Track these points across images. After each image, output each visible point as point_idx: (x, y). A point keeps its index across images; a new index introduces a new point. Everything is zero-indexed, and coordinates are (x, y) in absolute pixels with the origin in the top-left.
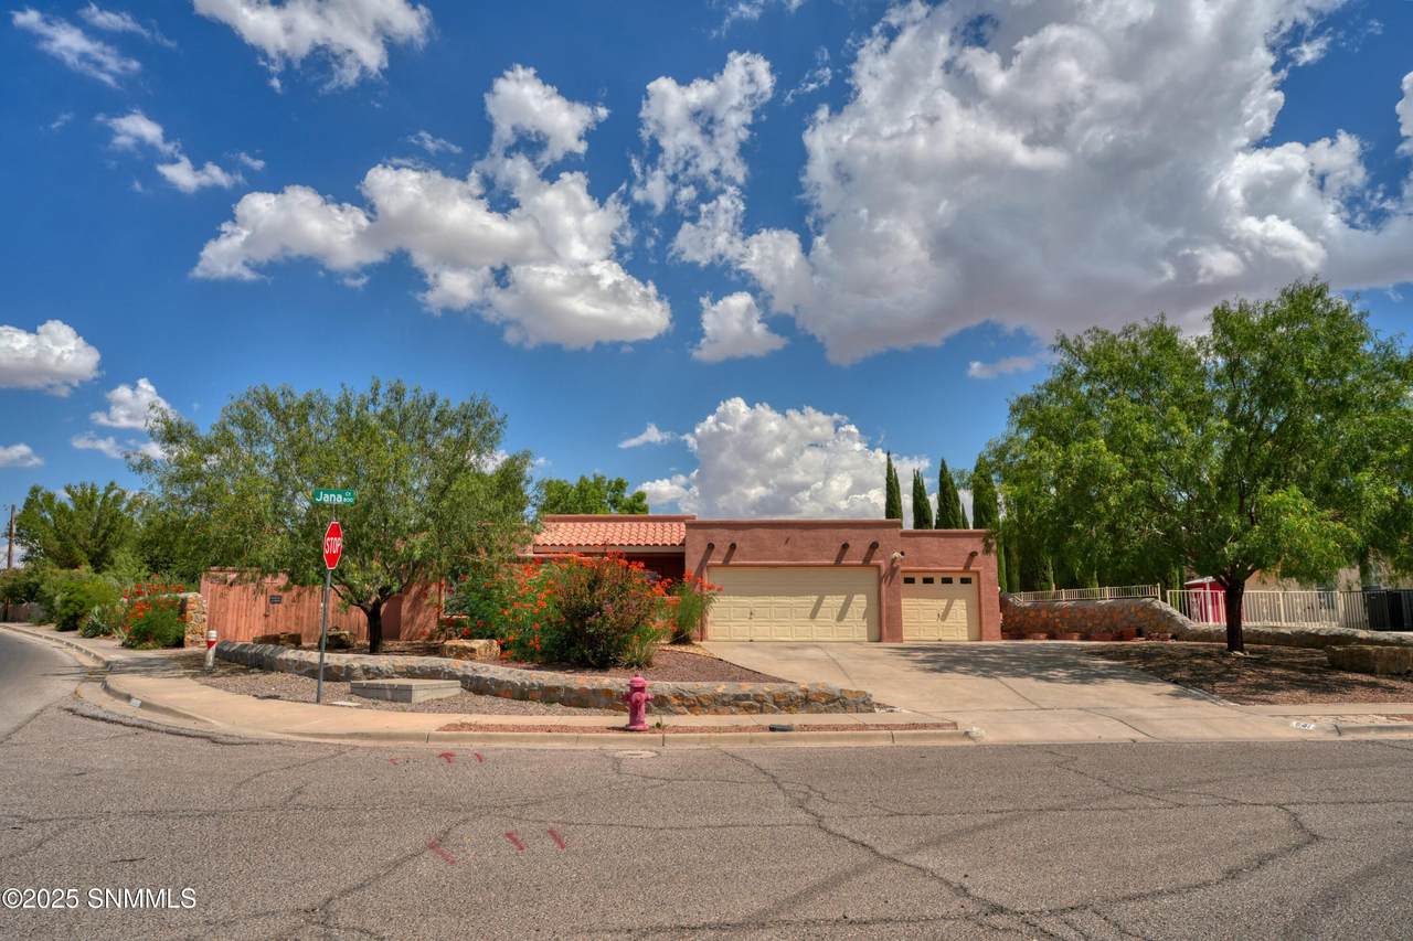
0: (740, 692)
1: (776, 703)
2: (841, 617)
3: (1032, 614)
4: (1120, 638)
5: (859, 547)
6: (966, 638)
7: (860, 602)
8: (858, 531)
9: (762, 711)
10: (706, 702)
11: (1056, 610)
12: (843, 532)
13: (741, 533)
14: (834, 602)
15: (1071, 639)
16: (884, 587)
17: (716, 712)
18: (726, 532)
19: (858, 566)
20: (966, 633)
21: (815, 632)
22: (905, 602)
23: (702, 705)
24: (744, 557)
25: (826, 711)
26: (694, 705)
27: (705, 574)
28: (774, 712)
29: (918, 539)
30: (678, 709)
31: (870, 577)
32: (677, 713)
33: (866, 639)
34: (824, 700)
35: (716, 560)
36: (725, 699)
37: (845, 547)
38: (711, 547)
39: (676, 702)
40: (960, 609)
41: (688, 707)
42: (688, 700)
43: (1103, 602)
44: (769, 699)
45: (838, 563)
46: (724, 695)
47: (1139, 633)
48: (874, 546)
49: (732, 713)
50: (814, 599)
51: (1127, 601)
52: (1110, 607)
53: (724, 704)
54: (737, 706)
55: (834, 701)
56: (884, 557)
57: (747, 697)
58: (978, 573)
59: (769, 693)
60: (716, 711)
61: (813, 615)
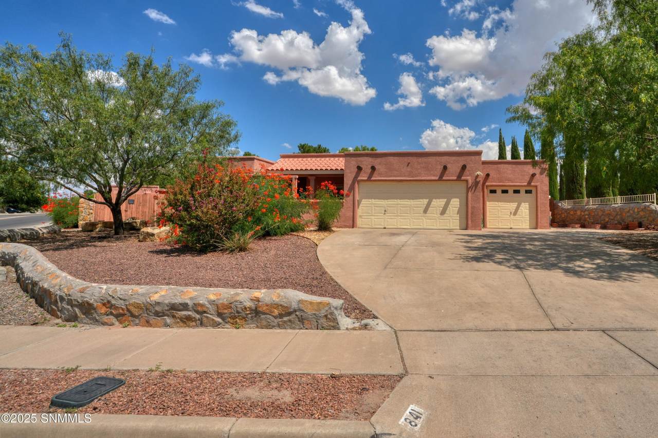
0: (178, 300)
1: (220, 315)
2: (443, 212)
3: (572, 213)
4: (627, 228)
5: (454, 168)
6: (528, 227)
7: (455, 203)
8: (454, 158)
9: (202, 324)
10: (136, 312)
11: (586, 210)
12: (444, 159)
13: (379, 160)
14: (439, 203)
15: (595, 228)
16: (470, 194)
17: (148, 324)
18: (370, 159)
19: (452, 180)
20: (528, 224)
21: (426, 222)
22: (489, 205)
23: (133, 315)
24: (380, 175)
25: (279, 326)
26: (123, 315)
27: (356, 185)
28: (216, 325)
29: (499, 165)
30: (105, 319)
31: (461, 187)
32: (104, 324)
33: (458, 228)
34: (276, 312)
35: (363, 177)
36: (158, 308)
37: (445, 168)
38: (359, 168)
39: (103, 310)
40: (525, 209)
41: (117, 316)
42: (116, 308)
43: (616, 206)
44: (212, 309)
45: (441, 179)
46: (158, 303)
47: (640, 225)
48: (464, 167)
49: (167, 325)
50: (426, 201)
51: (632, 205)
52: (621, 209)
53: (157, 314)
54: (174, 317)
55: (289, 314)
56: (470, 175)
57: (185, 306)
58: (536, 187)
59: (212, 302)
60: (148, 322)
61: (425, 211)
